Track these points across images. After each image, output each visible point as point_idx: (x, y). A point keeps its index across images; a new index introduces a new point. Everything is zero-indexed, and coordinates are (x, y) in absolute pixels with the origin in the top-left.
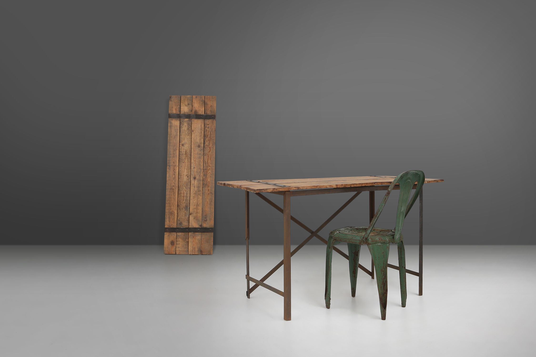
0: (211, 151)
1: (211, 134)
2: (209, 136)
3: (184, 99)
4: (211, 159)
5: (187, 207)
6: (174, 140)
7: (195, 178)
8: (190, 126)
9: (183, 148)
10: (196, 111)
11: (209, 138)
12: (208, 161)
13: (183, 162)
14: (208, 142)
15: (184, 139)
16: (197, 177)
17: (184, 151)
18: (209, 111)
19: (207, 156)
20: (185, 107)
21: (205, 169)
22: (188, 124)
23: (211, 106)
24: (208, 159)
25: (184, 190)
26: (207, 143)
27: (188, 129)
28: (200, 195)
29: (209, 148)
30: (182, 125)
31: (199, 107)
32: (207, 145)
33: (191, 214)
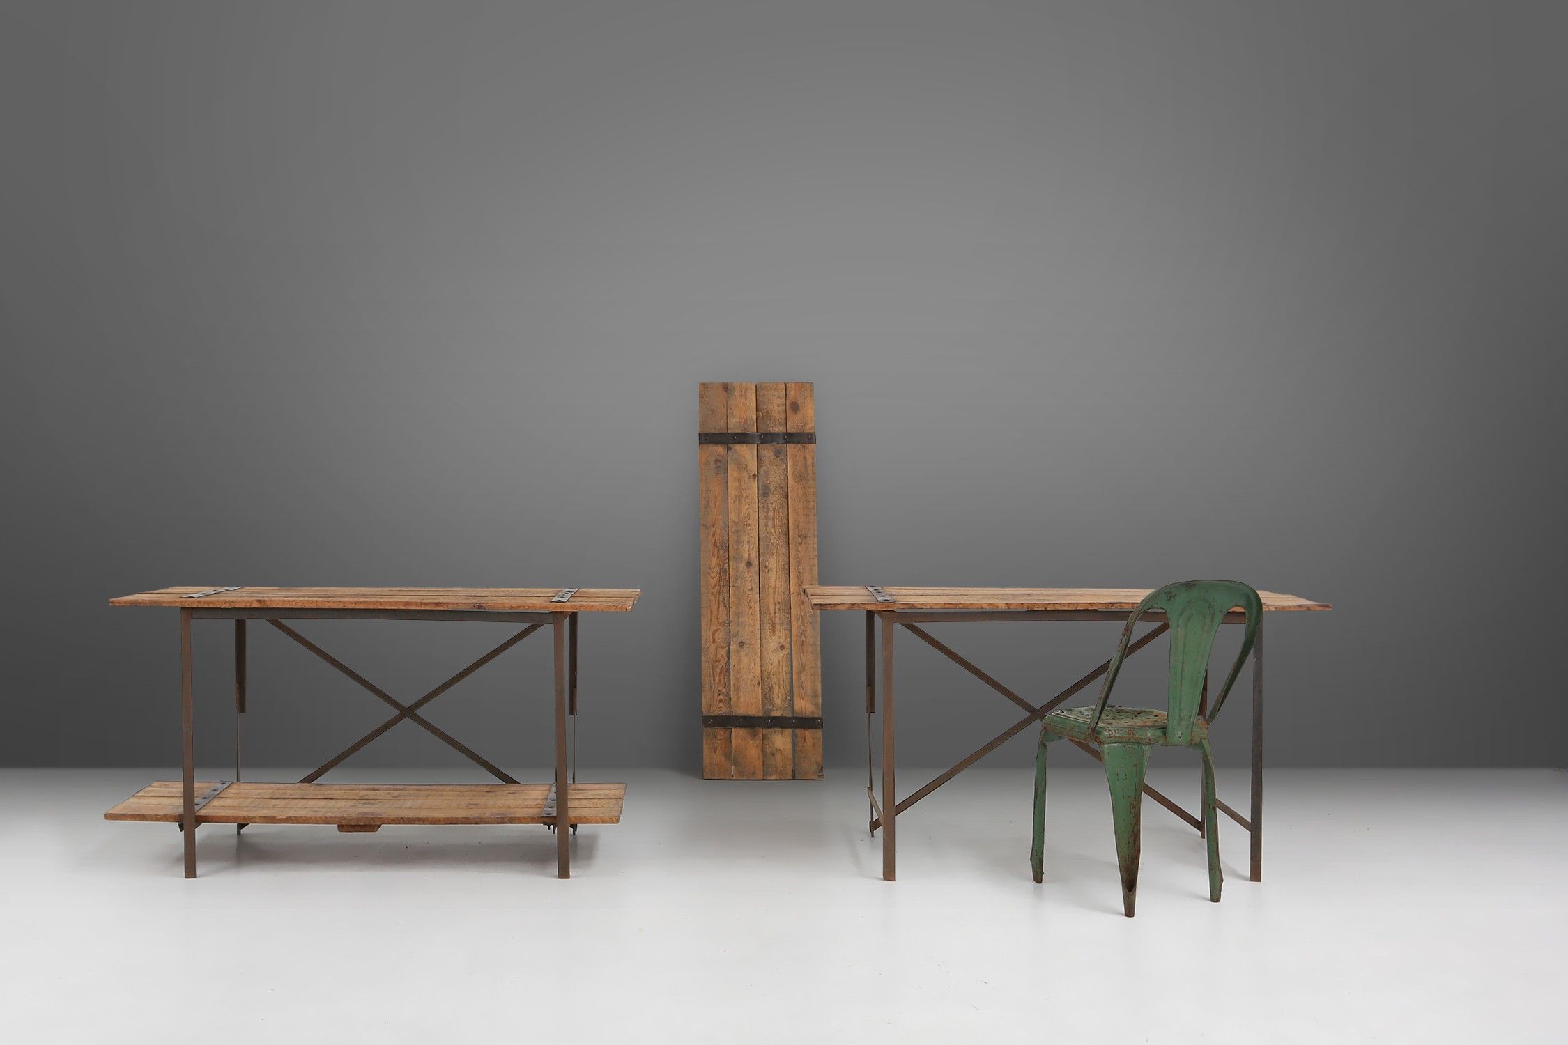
0: (711, 632)
1: (714, 676)
2: (719, 671)
3: (786, 768)
4: (711, 612)
5: (764, 492)
6: (804, 659)
7: (749, 564)
8: (767, 696)
9: (782, 641)
10: (754, 736)
11: (718, 666)
12: (719, 608)
13: (779, 603)
14: (719, 656)
15: (779, 664)
16: (743, 566)
17: (777, 633)
18: (719, 738)
19: (720, 621)
20: (782, 749)
21: (724, 586)
22: (771, 702)
23: (715, 752)
24: (718, 612)
25: (774, 534)
26: (723, 652)
27: (770, 689)
28: (734, 522)
29: (717, 640)
30: (786, 698)
31: (746, 749)
32: (722, 648)
33: (754, 475)
